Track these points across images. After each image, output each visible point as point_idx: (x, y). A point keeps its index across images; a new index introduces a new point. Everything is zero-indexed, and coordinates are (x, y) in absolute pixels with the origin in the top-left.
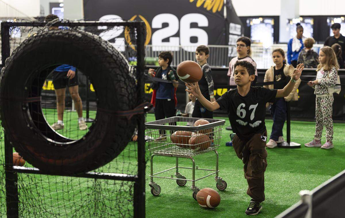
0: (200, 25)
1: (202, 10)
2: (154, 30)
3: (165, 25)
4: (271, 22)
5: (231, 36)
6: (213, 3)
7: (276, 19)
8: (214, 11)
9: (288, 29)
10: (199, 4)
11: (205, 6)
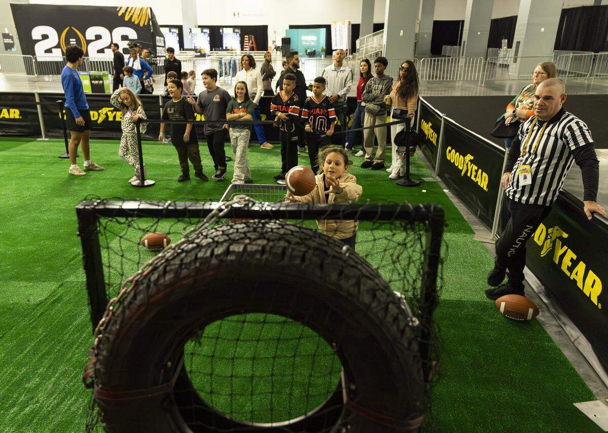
0: (130, 38)
1: (130, 24)
2: (88, 42)
3: (98, 37)
4: (176, 31)
5: (158, 48)
6: (140, 17)
7: (180, 28)
8: (141, 25)
9: (190, 37)
10: (127, 19)
11: (133, 20)
